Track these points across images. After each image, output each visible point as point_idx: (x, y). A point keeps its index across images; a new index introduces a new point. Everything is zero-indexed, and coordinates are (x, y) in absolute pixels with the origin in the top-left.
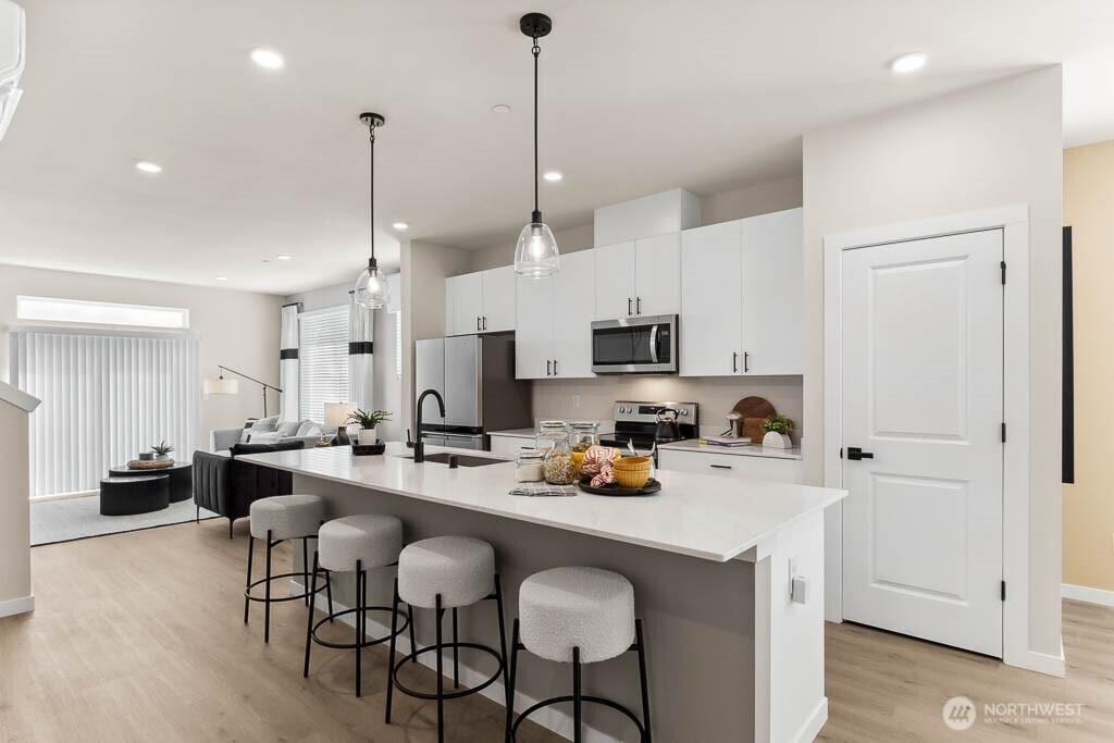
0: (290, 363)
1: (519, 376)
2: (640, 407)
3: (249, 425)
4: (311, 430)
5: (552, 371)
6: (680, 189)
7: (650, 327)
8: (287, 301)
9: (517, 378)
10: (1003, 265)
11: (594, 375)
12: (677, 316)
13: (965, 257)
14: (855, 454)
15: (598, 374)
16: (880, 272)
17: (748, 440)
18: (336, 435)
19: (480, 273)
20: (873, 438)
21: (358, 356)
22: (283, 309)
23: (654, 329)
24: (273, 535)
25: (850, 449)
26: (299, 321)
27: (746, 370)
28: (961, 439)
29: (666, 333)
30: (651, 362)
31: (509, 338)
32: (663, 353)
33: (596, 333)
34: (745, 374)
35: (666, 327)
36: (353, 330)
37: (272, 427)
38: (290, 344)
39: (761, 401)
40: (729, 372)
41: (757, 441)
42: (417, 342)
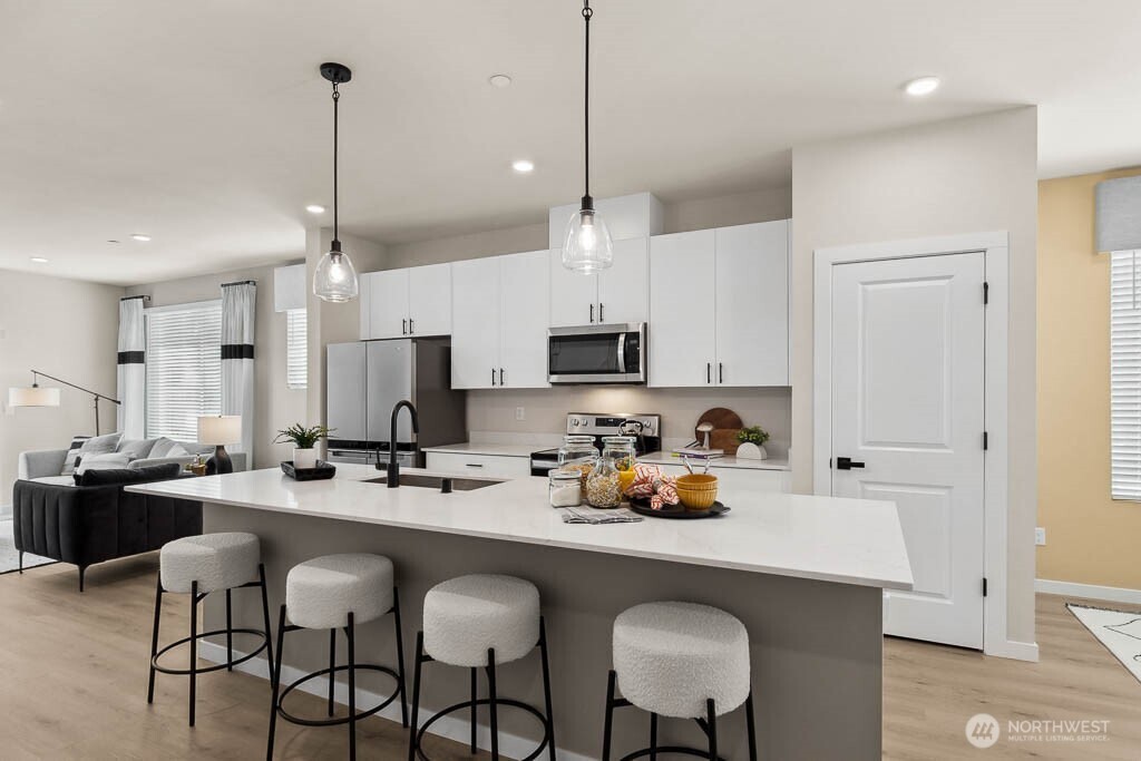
0: (133, 369)
1: (454, 386)
2: (597, 419)
3: (76, 445)
4: (172, 450)
5: (497, 380)
6: (649, 194)
7: (618, 335)
8: (128, 291)
9: (453, 387)
10: (986, 286)
11: (548, 386)
12: (645, 324)
13: (950, 277)
14: (844, 464)
15: (553, 384)
16: (870, 287)
17: (721, 452)
18: (211, 455)
19: (406, 270)
20: (862, 448)
21: (235, 362)
22: (122, 303)
23: (622, 338)
24: (199, 587)
25: (839, 459)
26: (145, 316)
27: (721, 381)
28: (946, 448)
29: (635, 342)
30: (617, 372)
31: (443, 344)
32: (632, 363)
33: (554, 340)
34: (719, 385)
35: (636, 335)
36: (226, 330)
37: (111, 446)
38: (133, 345)
39: (727, 412)
40: (702, 383)
41: (731, 452)
42: (329, 347)
